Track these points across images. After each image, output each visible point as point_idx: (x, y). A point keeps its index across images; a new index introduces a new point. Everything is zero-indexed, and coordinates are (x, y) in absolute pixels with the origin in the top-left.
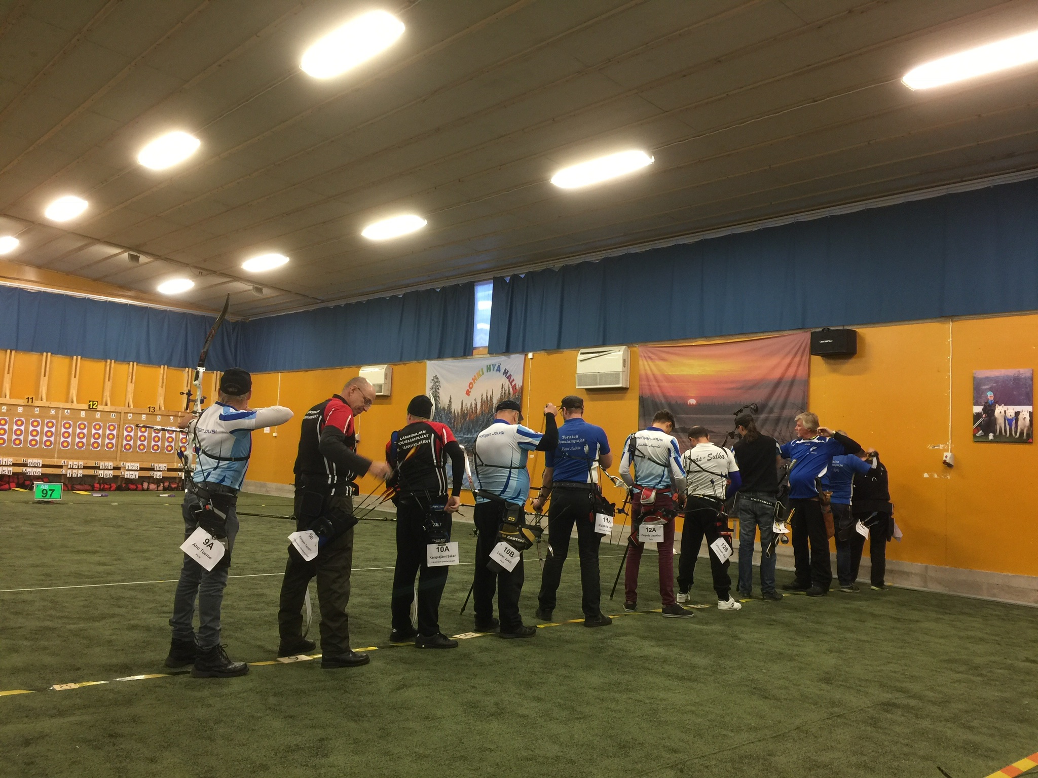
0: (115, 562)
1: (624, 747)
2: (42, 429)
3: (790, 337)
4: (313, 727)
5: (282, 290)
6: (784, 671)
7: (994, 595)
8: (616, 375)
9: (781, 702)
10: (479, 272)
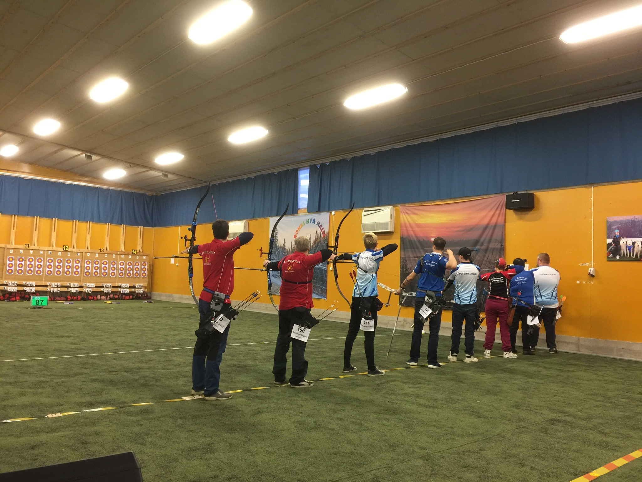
0: (82, 343)
1: (393, 446)
2: (35, 263)
3: (493, 198)
4: (205, 437)
5: (180, 175)
6: (491, 401)
7: (621, 355)
8: (386, 224)
9: (488, 419)
10: (301, 162)
